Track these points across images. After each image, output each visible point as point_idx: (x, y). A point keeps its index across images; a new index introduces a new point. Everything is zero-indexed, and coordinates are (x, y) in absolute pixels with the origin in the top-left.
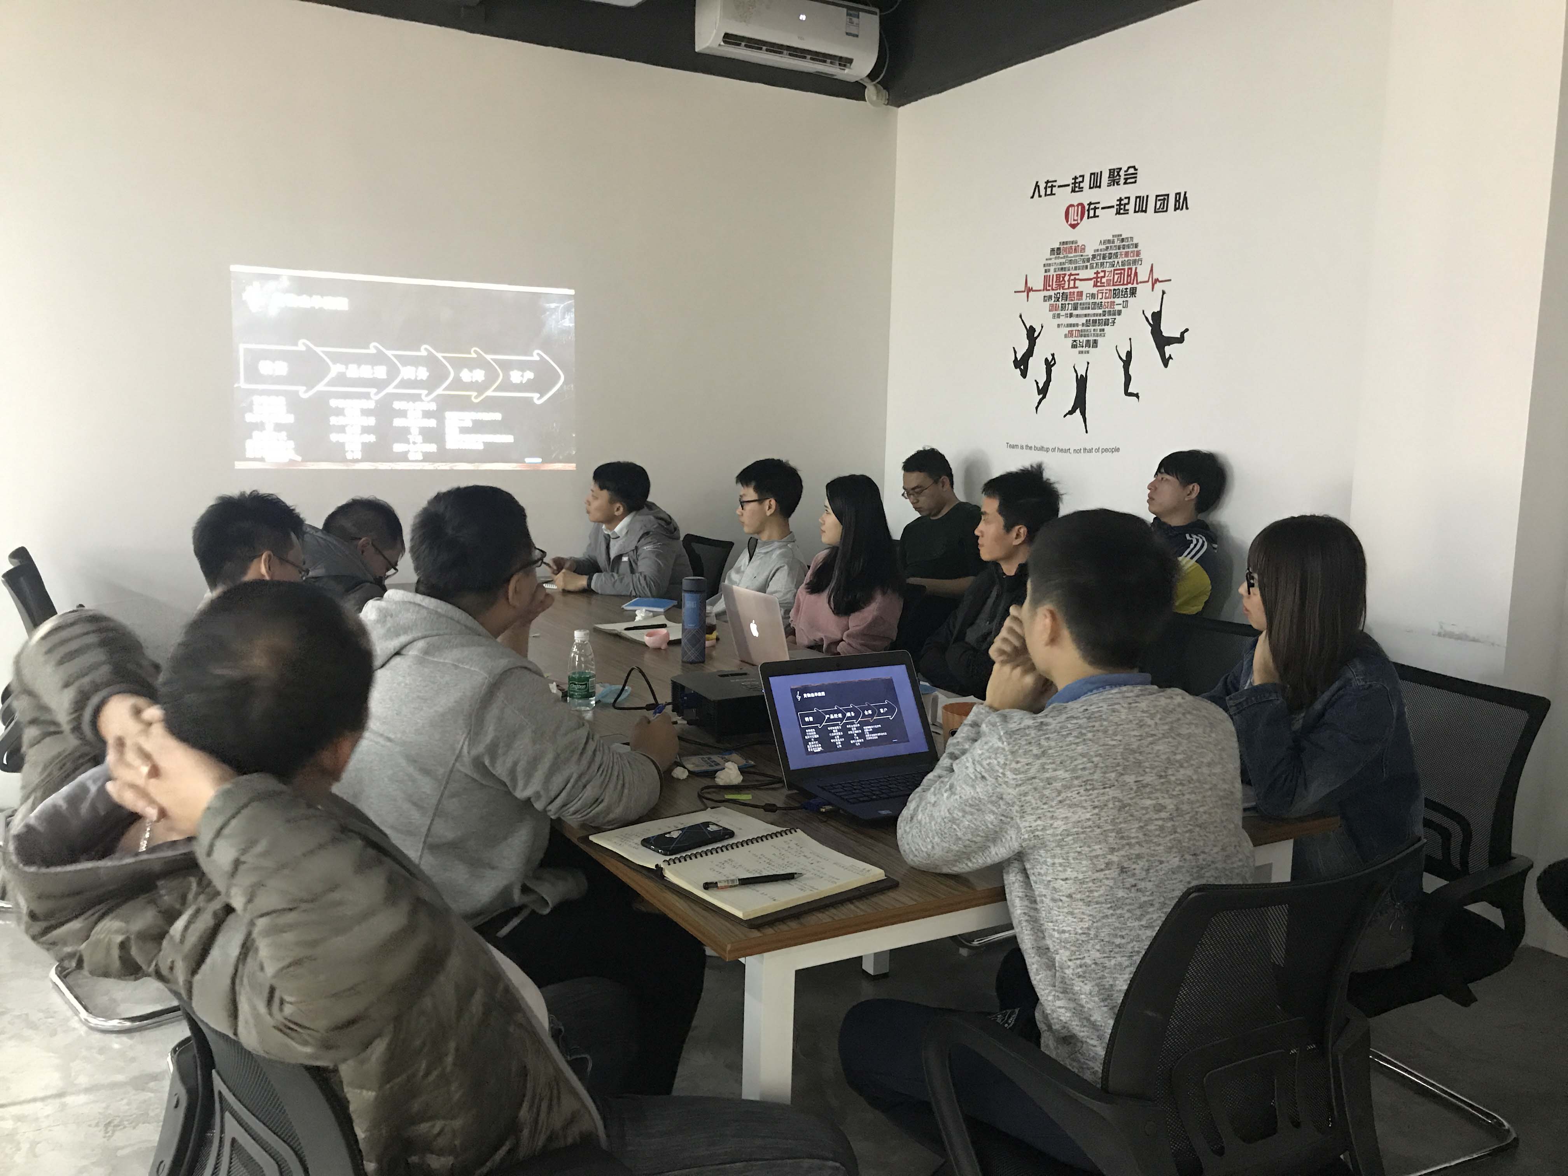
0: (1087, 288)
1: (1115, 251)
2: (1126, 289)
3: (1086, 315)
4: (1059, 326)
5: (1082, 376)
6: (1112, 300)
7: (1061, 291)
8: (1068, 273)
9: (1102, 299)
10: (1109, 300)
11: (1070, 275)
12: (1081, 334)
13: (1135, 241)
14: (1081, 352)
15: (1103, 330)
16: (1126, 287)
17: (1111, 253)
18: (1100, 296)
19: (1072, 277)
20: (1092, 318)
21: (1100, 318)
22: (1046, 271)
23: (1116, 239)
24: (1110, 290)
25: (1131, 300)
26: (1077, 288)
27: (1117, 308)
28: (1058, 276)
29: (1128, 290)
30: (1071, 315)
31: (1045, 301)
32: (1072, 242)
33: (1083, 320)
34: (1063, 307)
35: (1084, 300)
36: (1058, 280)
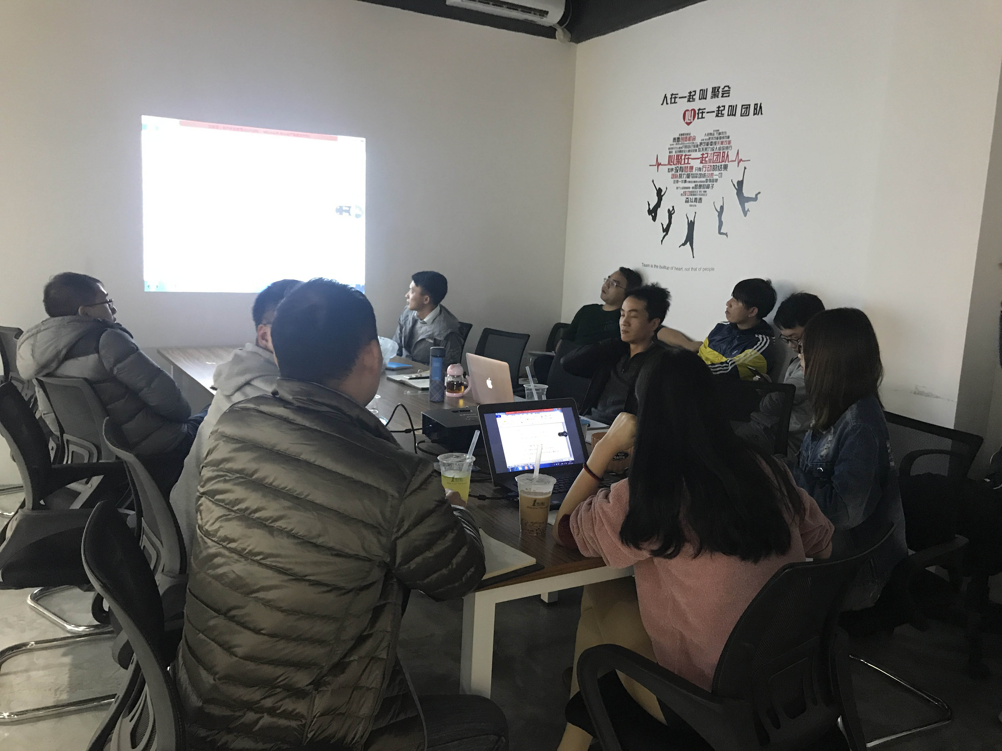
0: (696, 164)
1: (715, 141)
3: (695, 182)
4: (677, 188)
5: (691, 221)
6: (712, 172)
7: (679, 166)
9: (705, 171)
10: (710, 172)
11: (685, 155)
12: (692, 194)
13: (727, 135)
14: (691, 206)
15: (706, 192)
16: (720, 164)
17: (712, 142)
18: (704, 169)
19: (687, 157)
20: (698, 184)
21: (704, 184)
23: (715, 133)
24: (711, 166)
25: (724, 173)
27: (715, 177)
28: (678, 156)
29: (723, 166)
30: (685, 181)
31: (669, 171)
32: (687, 134)
33: (693, 185)
34: (680, 176)
35: (694, 172)
36: (677, 159)
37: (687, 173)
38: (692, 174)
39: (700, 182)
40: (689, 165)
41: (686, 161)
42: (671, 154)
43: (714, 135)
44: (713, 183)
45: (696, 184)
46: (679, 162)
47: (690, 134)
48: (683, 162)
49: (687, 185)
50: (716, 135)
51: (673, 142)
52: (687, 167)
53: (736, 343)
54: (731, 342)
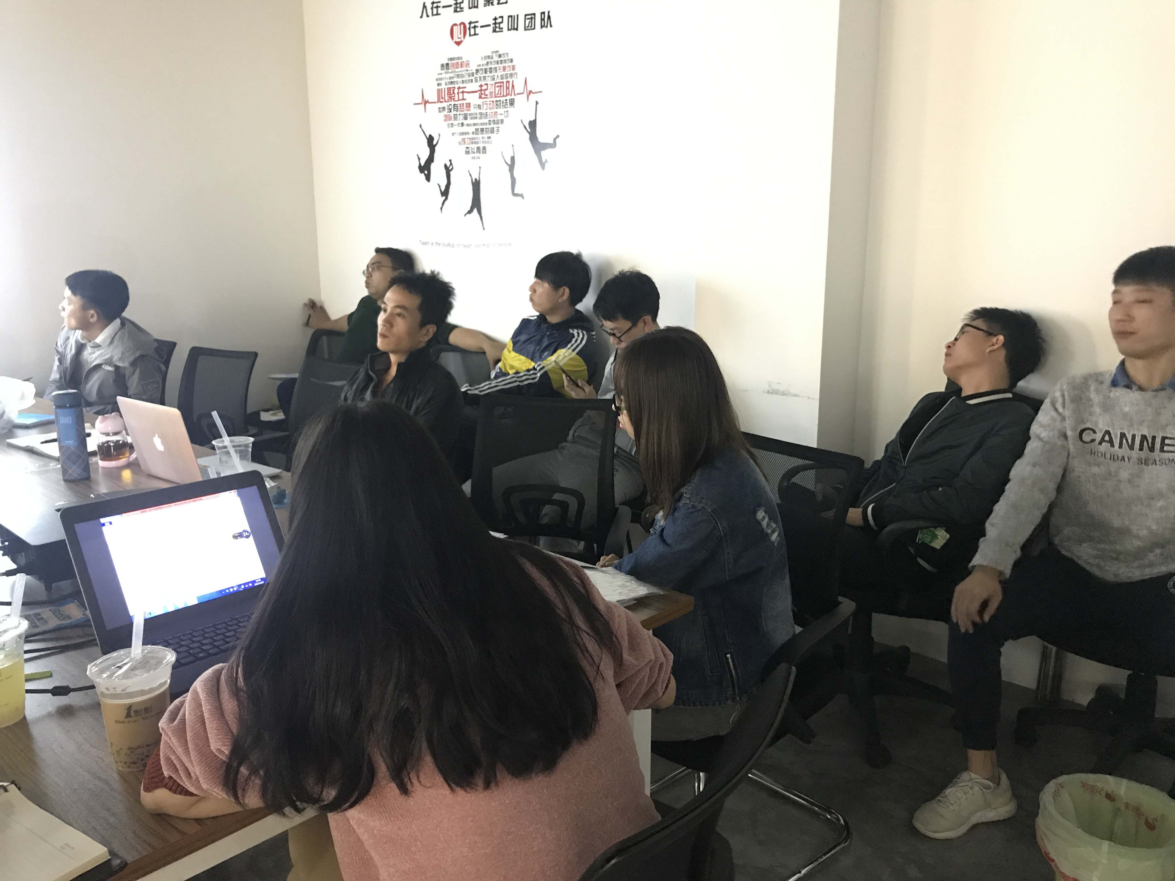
0: (473, 99)
1: (495, 66)
2: (506, 100)
3: (474, 124)
4: (453, 134)
5: (476, 179)
6: (495, 110)
7: (453, 103)
8: (457, 86)
9: (486, 109)
10: (492, 111)
11: (459, 88)
12: (473, 141)
13: (510, 57)
14: (473, 158)
15: (489, 138)
16: (504, 98)
17: (491, 68)
18: (485, 106)
19: (461, 90)
20: (480, 127)
21: (487, 127)
22: (438, 85)
23: (494, 55)
24: (493, 102)
25: (510, 109)
26: (465, 99)
27: (500, 117)
28: (449, 89)
29: (508, 101)
30: (462, 124)
31: (440, 112)
32: (459, 58)
33: (472, 129)
34: (455, 118)
35: (473, 110)
36: (449, 93)
37: (463, 113)
38: (470, 114)
39: (482, 124)
40: (464, 102)
41: (461, 97)
42: (440, 87)
43: (492, 58)
44: (498, 126)
45: (477, 127)
46: (451, 98)
47: (461, 58)
48: (456, 99)
49: (465, 129)
50: (496, 58)
51: (442, 69)
52: (463, 104)
53: (546, 342)
54: (540, 342)
